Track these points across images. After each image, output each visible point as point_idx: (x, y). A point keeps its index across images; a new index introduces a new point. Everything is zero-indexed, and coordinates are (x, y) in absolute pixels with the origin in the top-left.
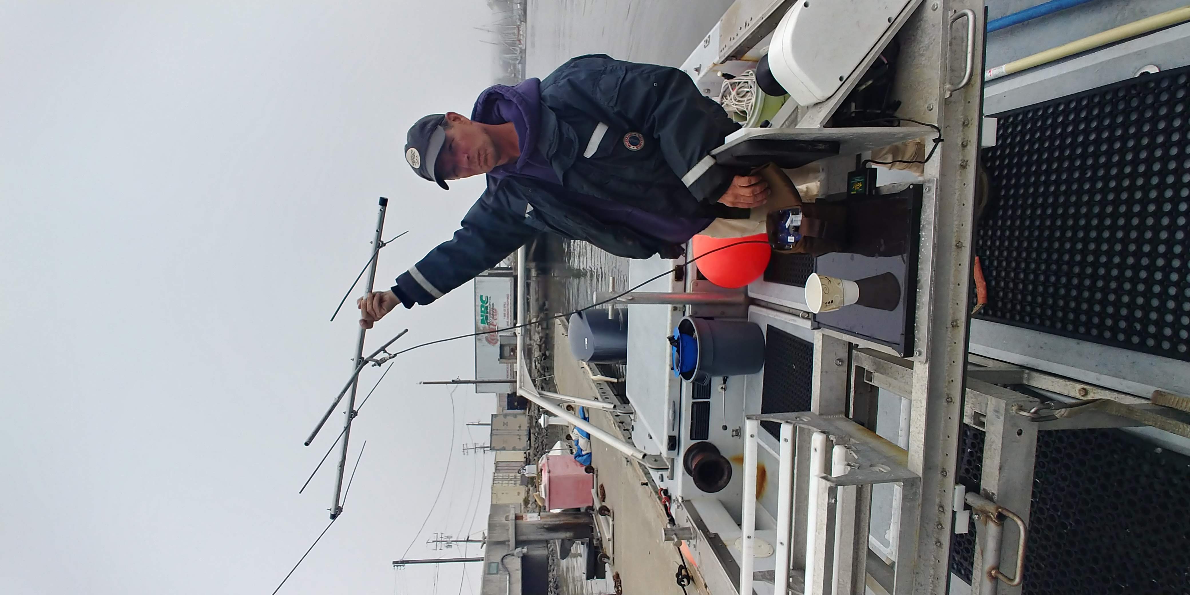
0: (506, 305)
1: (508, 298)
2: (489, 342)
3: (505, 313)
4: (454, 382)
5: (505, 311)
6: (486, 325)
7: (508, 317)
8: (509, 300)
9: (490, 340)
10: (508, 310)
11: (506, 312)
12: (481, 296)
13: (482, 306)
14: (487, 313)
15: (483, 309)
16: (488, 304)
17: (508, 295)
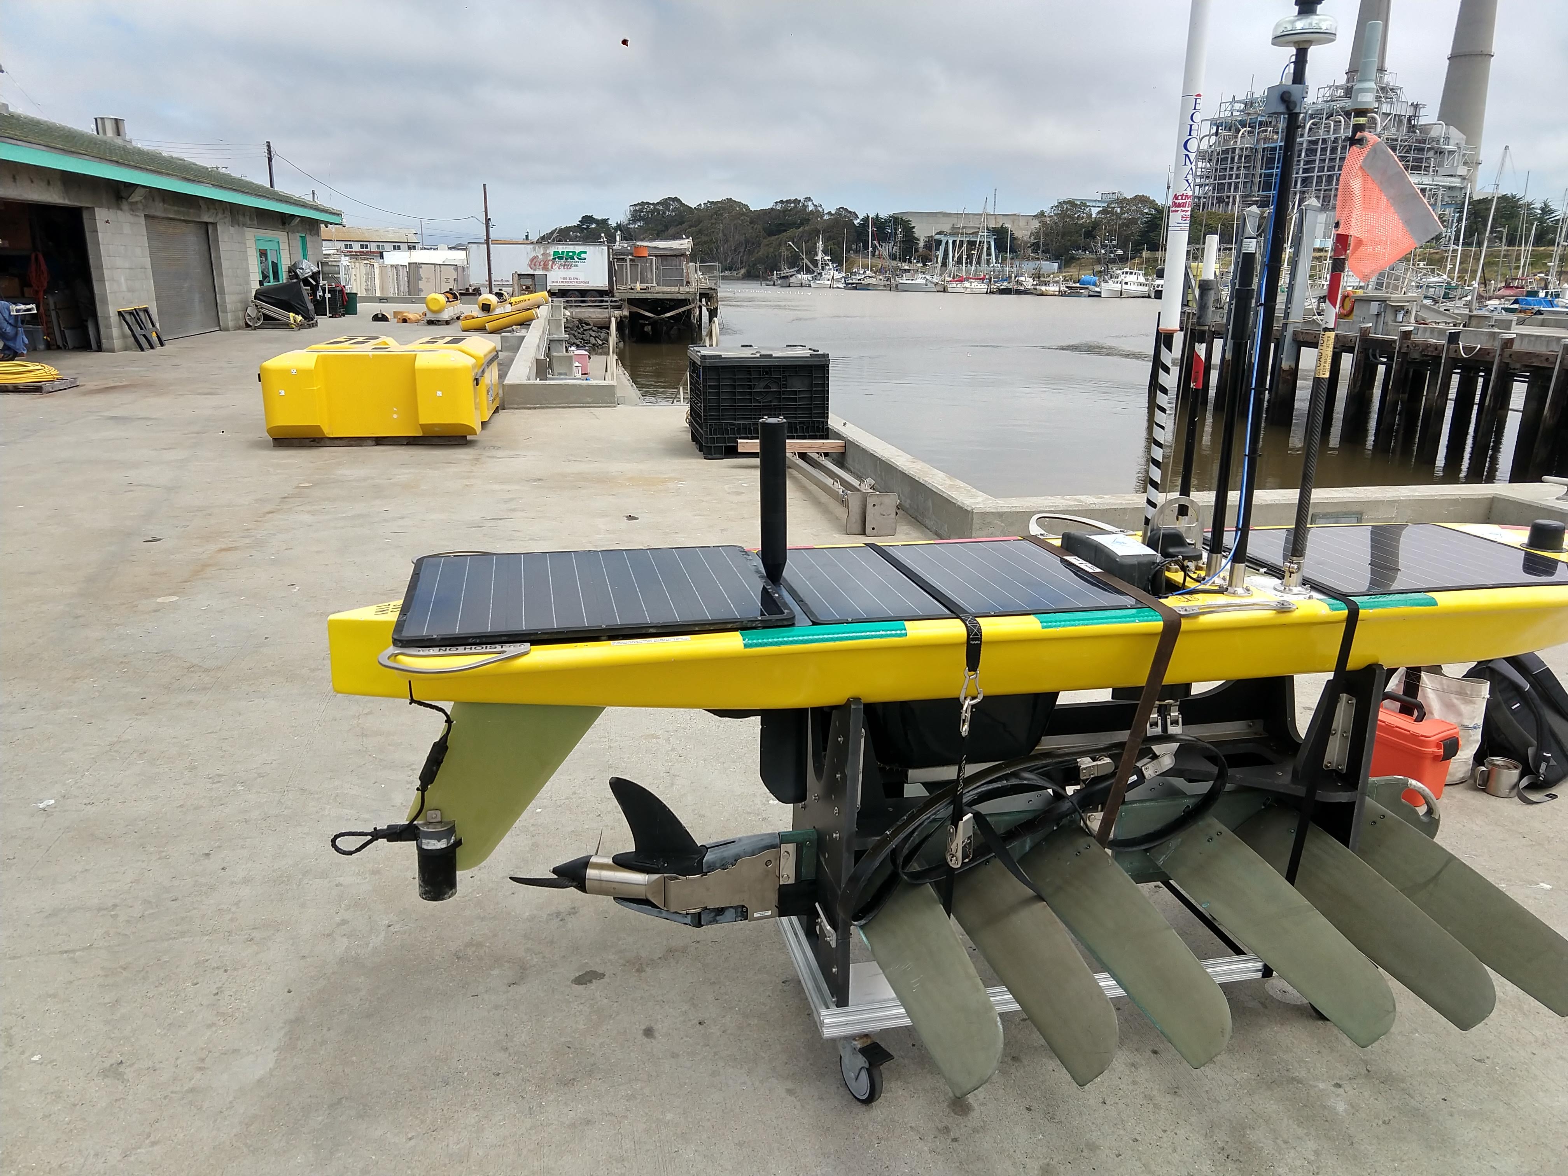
0: (576, 280)
1: (585, 282)
2: (532, 260)
3: (566, 279)
4: (488, 220)
5: (570, 279)
6: (552, 257)
7: (562, 282)
8: (582, 284)
9: (535, 261)
10: (571, 282)
11: (568, 280)
12: (585, 253)
13: (574, 253)
14: (566, 259)
15: (571, 254)
16: (576, 259)
17: (588, 283)
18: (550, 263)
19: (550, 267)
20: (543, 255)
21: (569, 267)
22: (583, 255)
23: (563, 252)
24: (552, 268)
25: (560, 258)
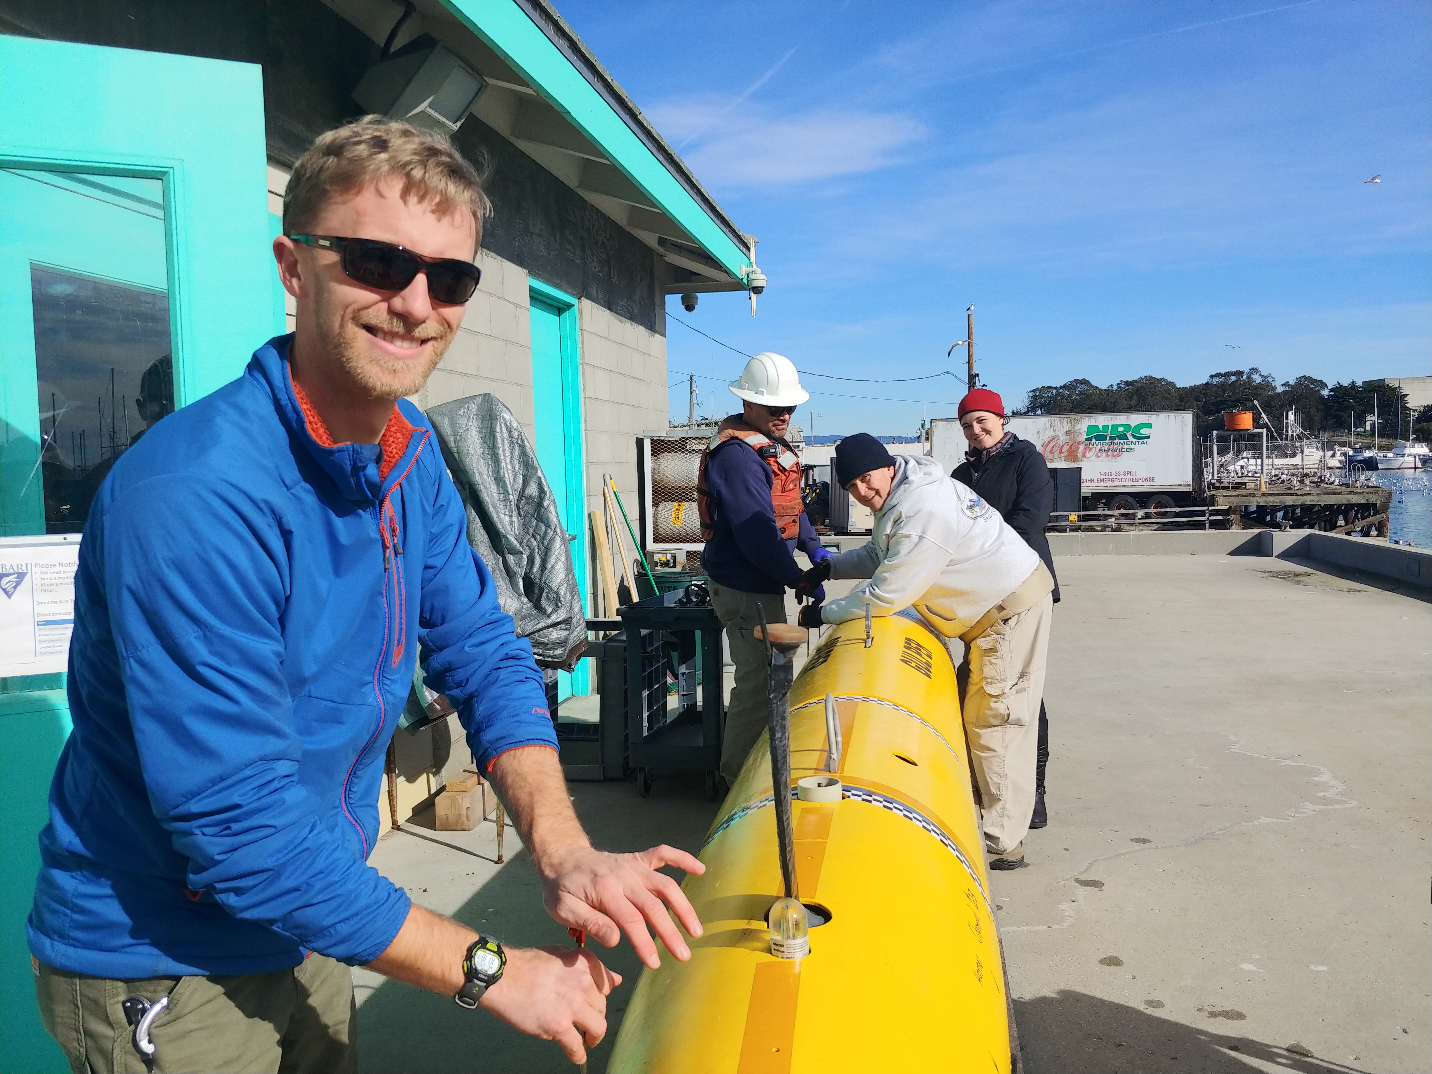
0: (1129, 476)
1: (1146, 480)
2: (1047, 444)
3: (1111, 474)
5: (1118, 473)
6: (1085, 437)
7: (1102, 480)
8: (1141, 483)
9: (1052, 445)
10: (1120, 480)
11: (1114, 477)
12: (1149, 426)
13: (1127, 427)
14: (1111, 438)
15: (1121, 429)
16: (1131, 439)
17: (1153, 480)
18: (1081, 447)
19: (1080, 455)
20: (1069, 432)
21: (1117, 453)
22: (1143, 431)
23: (1106, 427)
24: (1084, 456)
25: (1100, 438)
